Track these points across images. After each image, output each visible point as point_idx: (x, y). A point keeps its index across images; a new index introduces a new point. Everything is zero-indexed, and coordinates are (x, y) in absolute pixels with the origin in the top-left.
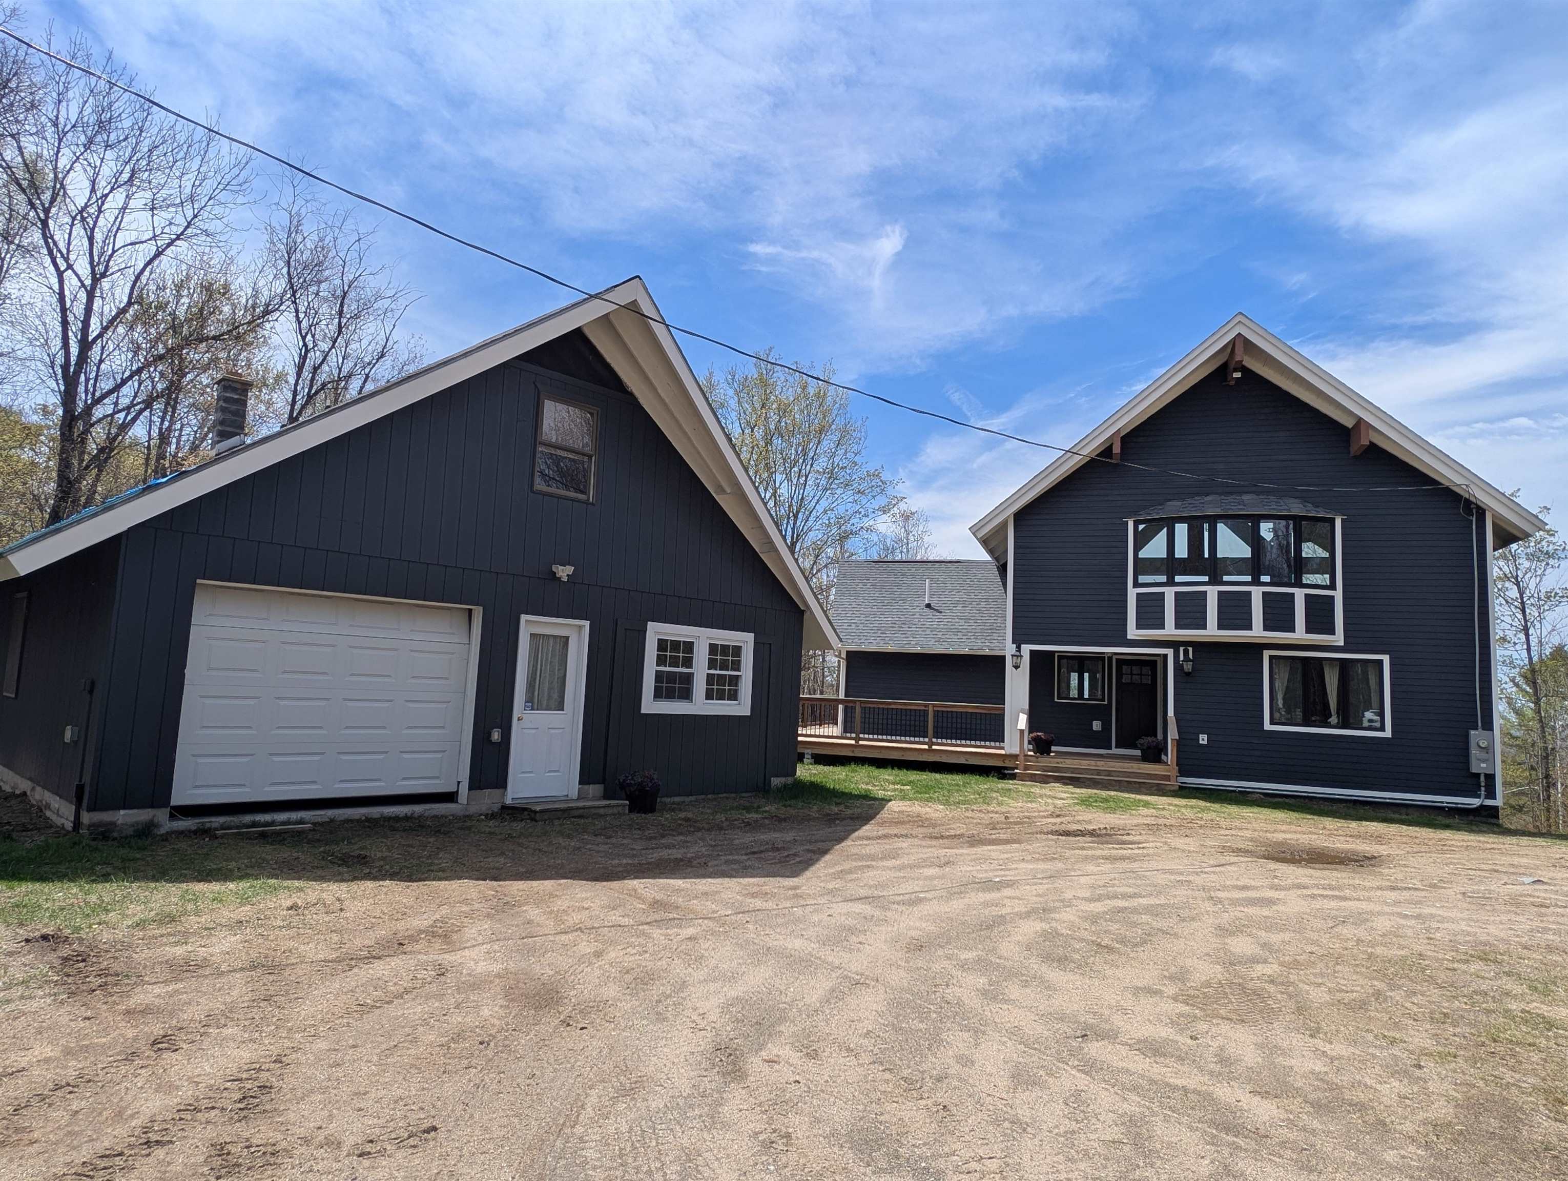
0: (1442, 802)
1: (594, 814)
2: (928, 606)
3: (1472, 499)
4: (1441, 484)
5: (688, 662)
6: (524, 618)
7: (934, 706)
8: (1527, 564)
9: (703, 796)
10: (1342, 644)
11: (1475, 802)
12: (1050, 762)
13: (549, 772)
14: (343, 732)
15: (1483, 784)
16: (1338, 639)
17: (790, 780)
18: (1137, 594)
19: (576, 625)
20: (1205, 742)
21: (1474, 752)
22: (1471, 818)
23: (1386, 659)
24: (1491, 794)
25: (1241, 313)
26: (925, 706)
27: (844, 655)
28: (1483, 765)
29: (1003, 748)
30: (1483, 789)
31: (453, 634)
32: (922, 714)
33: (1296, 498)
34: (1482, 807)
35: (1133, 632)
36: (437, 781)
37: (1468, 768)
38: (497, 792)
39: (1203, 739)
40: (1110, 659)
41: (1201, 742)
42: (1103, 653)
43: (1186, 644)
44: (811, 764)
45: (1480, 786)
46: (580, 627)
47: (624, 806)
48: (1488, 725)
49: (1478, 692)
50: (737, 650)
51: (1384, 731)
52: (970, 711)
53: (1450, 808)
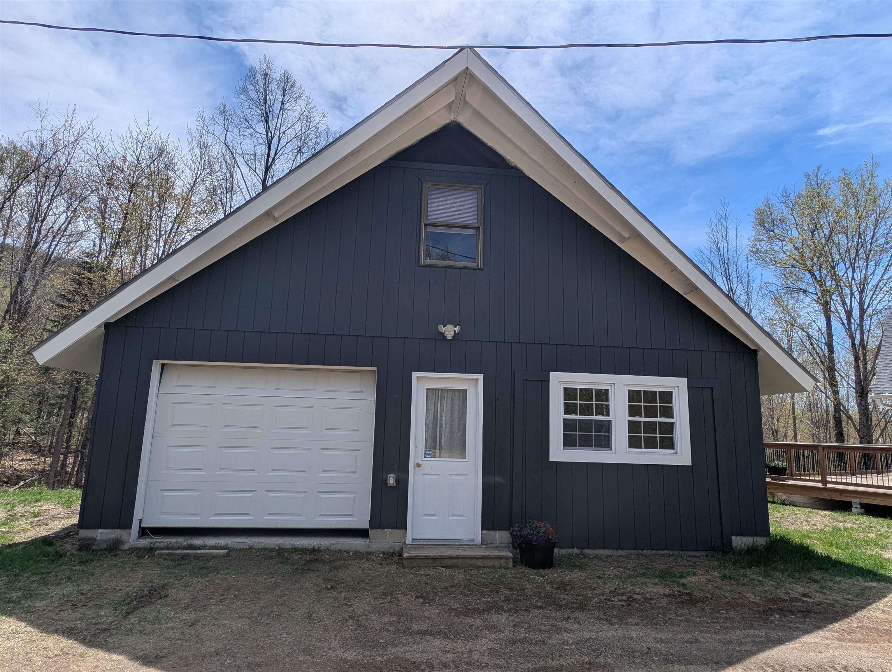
1: (471, 565)
5: (604, 410)
6: (415, 375)
9: (635, 552)
13: (453, 516)
14: (270, 474)
17: (761, 541)
19: (472, 379)
31: (362, 392)
36: (351, 519)
38: (397, 532)
44: (862, 514)
46: (477, 380)
47: (507, 558)
50: (667, 397)
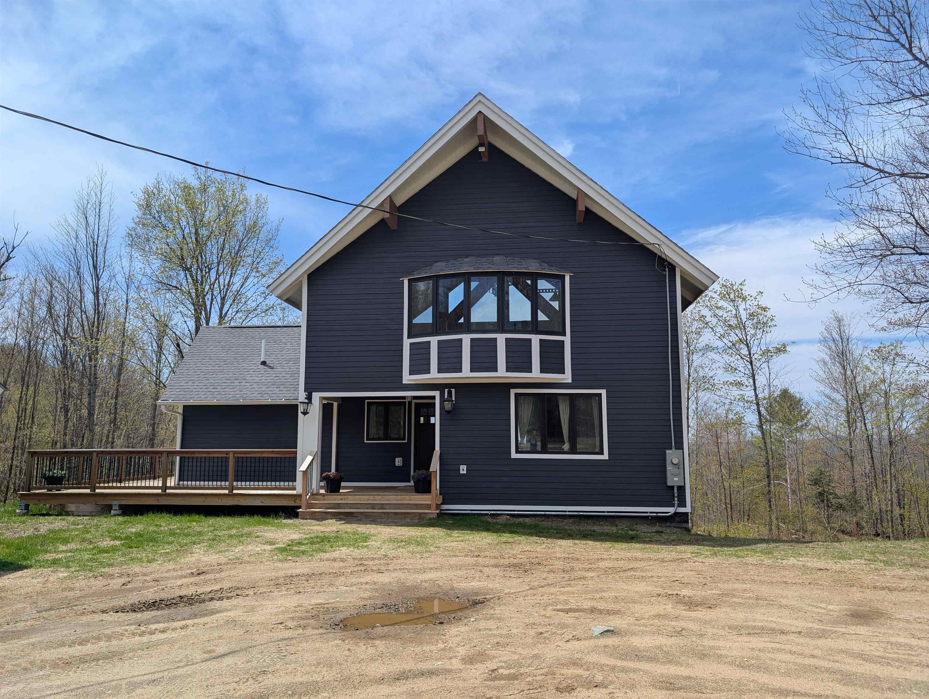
0: (647, 513)
2: (264, 363)
3: (663, 256)
4: (638, 242)
7: (235, 453)
8: (753, 332)
10: (571, 381)
11: (671, 510)
12: (335, 500)
15: (676, 495)
16: (567, 377)
18: (410, 344)
20: (465, 472)
21: (669, 468)
22: (668, 524)
23: (603, 392)
24: (682, 504)
25: (480, 93)
26: (227, 453)
27: (181, 410)
28: (676, 479)
29: (294, 489)
30: (676, 499)
32: (224, 460)
33: (535, 259)
34: (676, 514)
35: (407, 378)
37: (666, 483)
39: (463, 469)
40: (410, 403)
41: (462, 472)
42: (404, 398)
43: (450, 386)
45: (674, 496)
48: (679, 446)
49: (671, 418)
51: (603, 454)
52: (267, 455)
53: (653, 517)
